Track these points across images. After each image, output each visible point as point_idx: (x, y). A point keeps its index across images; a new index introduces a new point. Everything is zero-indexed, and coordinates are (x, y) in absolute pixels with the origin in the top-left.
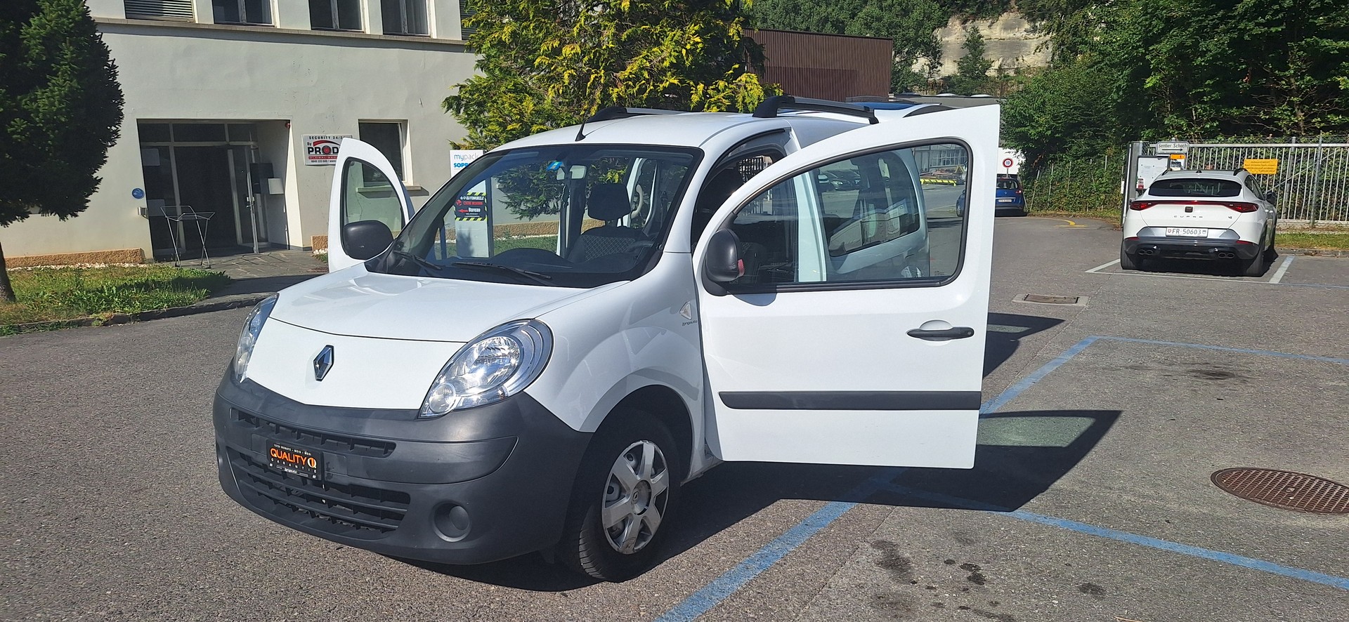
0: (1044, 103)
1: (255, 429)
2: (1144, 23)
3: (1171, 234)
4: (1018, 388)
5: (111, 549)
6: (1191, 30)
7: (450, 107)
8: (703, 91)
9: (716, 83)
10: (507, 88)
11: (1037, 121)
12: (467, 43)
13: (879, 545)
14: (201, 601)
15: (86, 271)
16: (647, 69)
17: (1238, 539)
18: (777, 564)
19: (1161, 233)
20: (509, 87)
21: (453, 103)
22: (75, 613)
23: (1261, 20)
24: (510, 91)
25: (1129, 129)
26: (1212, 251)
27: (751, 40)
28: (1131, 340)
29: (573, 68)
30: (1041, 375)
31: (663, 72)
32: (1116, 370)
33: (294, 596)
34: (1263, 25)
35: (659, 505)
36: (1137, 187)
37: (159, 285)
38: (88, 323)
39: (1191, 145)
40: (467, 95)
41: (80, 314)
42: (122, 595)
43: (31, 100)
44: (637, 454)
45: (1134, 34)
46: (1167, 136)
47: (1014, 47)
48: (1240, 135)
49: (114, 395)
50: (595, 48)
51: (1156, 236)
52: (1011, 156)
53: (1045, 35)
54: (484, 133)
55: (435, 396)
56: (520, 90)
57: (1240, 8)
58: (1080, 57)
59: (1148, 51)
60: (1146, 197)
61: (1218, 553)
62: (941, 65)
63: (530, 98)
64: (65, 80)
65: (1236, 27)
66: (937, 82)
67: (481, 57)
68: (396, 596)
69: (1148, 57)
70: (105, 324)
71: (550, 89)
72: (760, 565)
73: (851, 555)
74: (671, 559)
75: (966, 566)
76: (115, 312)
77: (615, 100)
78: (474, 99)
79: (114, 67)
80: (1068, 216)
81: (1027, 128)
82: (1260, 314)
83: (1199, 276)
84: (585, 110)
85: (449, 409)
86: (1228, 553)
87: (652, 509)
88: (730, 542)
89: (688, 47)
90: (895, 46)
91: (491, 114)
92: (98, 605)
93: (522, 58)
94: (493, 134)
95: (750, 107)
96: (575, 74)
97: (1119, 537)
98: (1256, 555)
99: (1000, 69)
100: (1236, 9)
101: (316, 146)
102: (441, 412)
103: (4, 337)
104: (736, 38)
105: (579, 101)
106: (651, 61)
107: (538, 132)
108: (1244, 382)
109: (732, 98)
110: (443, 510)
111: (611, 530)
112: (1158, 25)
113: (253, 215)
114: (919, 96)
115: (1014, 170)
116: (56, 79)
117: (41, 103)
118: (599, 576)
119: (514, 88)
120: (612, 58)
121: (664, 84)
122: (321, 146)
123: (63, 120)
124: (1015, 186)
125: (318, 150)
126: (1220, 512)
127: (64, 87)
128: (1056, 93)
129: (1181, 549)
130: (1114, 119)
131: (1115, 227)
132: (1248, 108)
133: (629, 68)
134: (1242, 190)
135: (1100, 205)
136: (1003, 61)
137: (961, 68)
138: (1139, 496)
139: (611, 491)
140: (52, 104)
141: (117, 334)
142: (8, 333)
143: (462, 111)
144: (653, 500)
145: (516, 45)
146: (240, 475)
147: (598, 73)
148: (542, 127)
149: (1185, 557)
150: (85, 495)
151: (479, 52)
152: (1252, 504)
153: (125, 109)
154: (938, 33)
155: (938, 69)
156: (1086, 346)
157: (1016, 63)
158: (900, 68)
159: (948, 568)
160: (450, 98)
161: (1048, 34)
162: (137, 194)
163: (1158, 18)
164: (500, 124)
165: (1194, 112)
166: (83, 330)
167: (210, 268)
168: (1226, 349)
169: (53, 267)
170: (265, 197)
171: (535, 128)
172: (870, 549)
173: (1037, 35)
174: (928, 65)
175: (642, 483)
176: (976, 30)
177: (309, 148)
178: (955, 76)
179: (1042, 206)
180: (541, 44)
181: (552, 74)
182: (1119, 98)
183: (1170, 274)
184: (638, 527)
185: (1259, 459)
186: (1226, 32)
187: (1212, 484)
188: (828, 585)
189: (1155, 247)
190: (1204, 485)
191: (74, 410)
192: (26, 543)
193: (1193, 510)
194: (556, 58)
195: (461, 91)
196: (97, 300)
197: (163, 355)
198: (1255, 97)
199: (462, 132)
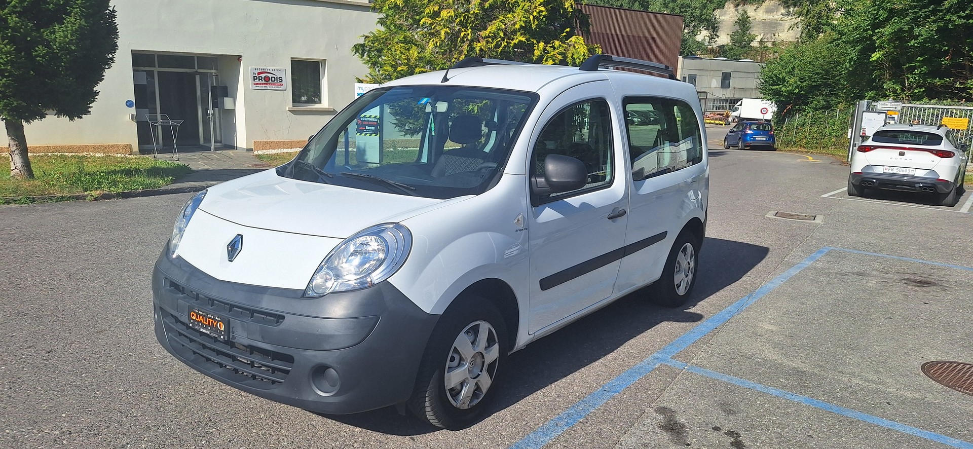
0: (793, 68)
1: (181, 295)
2: (873, 12)
3: (887, 171)
4: (770, 286)
5: (71, 378)
6: (908, 19)
7: (357, 51)
8: (543, 48)
9: (553, 42)
10: (398, 39)
11: (788, 82)
12: (372, 5)
13: (662, 410)
14: (133, 427)
15: (89, 158)
16: (502, 30)
17: (945, 422)
18: (581, 422)
19: (880, 170)
20: (400, 39)
21: (360, 49)
22: (35, 431)
23: (962, 14)
24: (401, 42)
25: (856, 91)
26: (917, 185)
27: (580, 11)
28: (856, 252)
29: (448, 27)
30: (788, 276)
31: (515, 32)
32: (846, 275)
33: (204, 427)
34: (964, 18)
35: (490, 370)
36: (861, 134)
37: (138, 172)
38: (83, 198)
39: (904, 105)
40: (370, 44)
41: (78, 191)
42: (73, 418)
43: (51, 33)
44: (475, 331)
45: (865, 20)
46: (885, 96)
47: (772, 26)
48: (940, 99)
49: (94, 254)
50: (465, 12)
51: (875, 172)
52: (767, 106)
53: (796, 18)
54: (381, 72)
55: (318, 280)
56: (408, 42)
57: (947, 4)
58: (821, 35)
59: (875, 34)
60: (870, 142)
61: (929, 433)
62: (718, 37)
63: (416, 48)
64: (76, 19)
65: (943, 18)
66: (714, 48)
67: (382, 15)
68: (283, 432)
69: (874, 38)
70: (96, 199)
71: (430, 42)
72: (567, 423)
73: (638, 418)
74: (497, 413)
75: (730, 433)
76: (103, 191)
77: (478, 52)
78: (374, 47)
79: (114, 11)
80: (807, 152)
81: (780, 86)
82: (954, 236)
83: (907, 204)
84: (455, 58)
85: (328, 292)
86: (938, 433)
87: (485, 375)
88: (545, 401)
89: (535, 14)
90: (685, 21)
91: (386, 58)
92: (54, 425)
93: (412, 18)
94: (387, 73)
95: (577, 61)
96: (449, 31)
97: (850, 414)
98: (960, 436)
99: (761, 42)
100: (944, 5)
101: (259, 76)
102: (321, 294)
103: (22, 205)
104: (570, 9)
105: (451, 51)
106: (506, 24)
107: (420, 73)
108: (944, 290)
109: (564, 54)
110: (320, 371)
111: (452, 390)
112: (883, 14)
113: (212, 124)
114: (701, 58)
115: (769, 116)
116: (70, 18)
117: (58, 35)
118: (440, 426)
119: (404, 40)
120: (477, 21)
121: (514, 41)
122: (263, 75)
123: (73, 48)
124: (768, 128)
125: (260, 78)
126: (929, 398)
127: (75, 24)
128: (803, 61)
129: (900, 427)
130: (846, 83)
131: (843, 162)
132: (948, 79)
133: (489, 28)
134: (943, 141)
135: (831, 146)
136: (764, 35)
137: (732, 39)
138: (865, 380)
139: (453, 359)
140: (66, 36)
141: (104, 207)
142: (25, 202)
143: (366, 54)
144: (485, 367)
145: (408, 8)
146: (169, 329)
147: (466, 32)
148: (423, 69)
149: (903, 435)
150: (59, 333)
151: (381, 12)
152: (955, 392)
153: (119, 42)
154: (717, 13)
155: (716, 40)
156: (823, 254)
157: (773, 37)
158: (687, 37)
159: (716, 433)
160: (357, 45)
161: (799, 17)
162: (129, 104)
163: (883, 9)
164: (392, 66)
165: (906, 80)
166: (80, 203)
167: (178, 160)
168: (929, 263)
169: (67, 154)
170: (221, 110)
171: (417, 70)
172: (654, 414)
173: (790, 18)
174: (709, 36)
175: (477, 354)
176: (745, 12)
177: (254, 77)
178: (728, 45)
179: (787, 144)
180: (425, 8)
181: (432, 31)
182: (850, 67)
183: (884, 201)
184: (473, 387)
185: (958, 354)
186: (934, 22)
187: (922, 374)
188: (619, 442)
189: (875, 181)
190: (916, 374)
191: (63, 264)
192: (9, 370)
193: (908, 394)
194: (435, 19)
195: (365, 40)
196: (92, 182)
197: (134, 225)
198: (953, 71)
199: (365, 70)
